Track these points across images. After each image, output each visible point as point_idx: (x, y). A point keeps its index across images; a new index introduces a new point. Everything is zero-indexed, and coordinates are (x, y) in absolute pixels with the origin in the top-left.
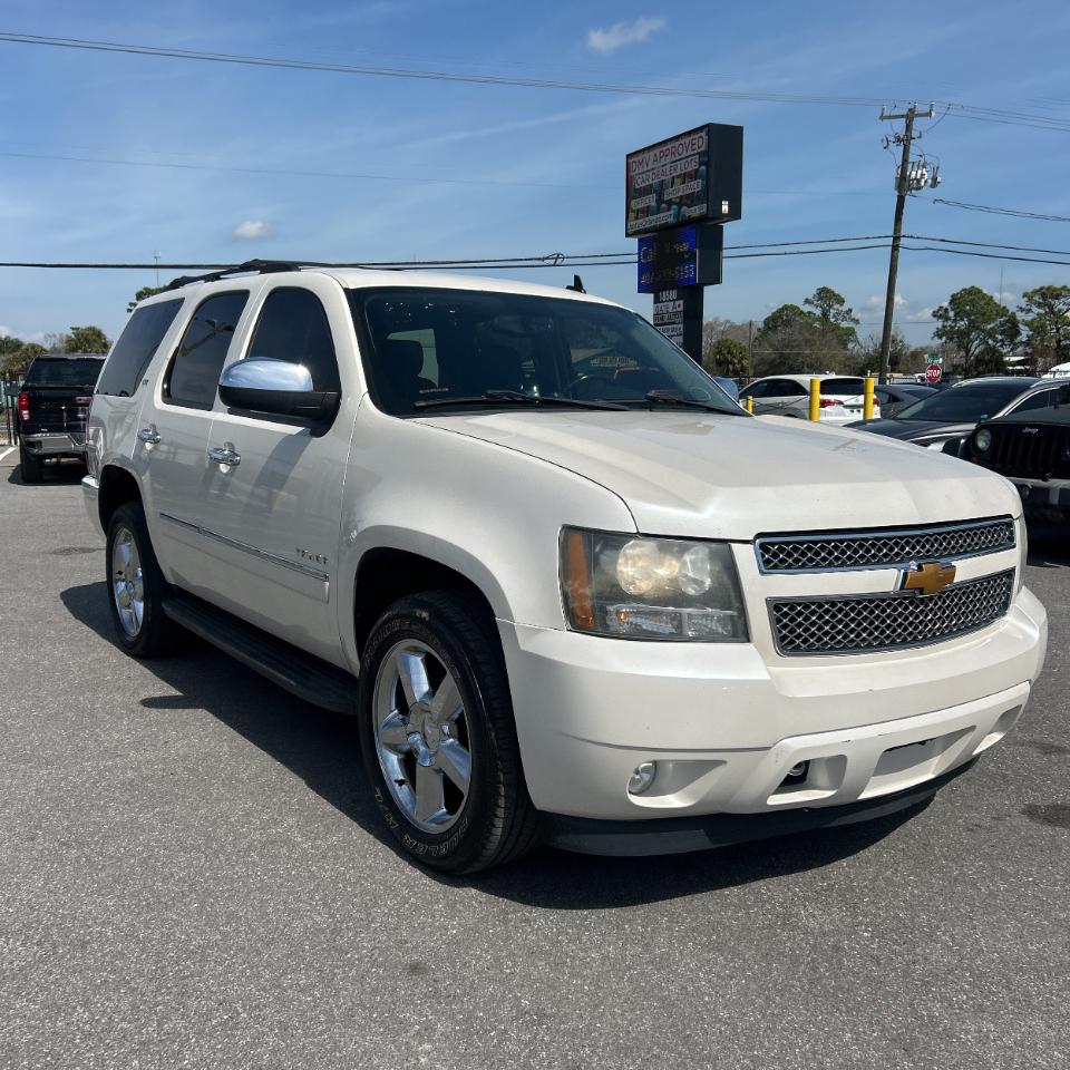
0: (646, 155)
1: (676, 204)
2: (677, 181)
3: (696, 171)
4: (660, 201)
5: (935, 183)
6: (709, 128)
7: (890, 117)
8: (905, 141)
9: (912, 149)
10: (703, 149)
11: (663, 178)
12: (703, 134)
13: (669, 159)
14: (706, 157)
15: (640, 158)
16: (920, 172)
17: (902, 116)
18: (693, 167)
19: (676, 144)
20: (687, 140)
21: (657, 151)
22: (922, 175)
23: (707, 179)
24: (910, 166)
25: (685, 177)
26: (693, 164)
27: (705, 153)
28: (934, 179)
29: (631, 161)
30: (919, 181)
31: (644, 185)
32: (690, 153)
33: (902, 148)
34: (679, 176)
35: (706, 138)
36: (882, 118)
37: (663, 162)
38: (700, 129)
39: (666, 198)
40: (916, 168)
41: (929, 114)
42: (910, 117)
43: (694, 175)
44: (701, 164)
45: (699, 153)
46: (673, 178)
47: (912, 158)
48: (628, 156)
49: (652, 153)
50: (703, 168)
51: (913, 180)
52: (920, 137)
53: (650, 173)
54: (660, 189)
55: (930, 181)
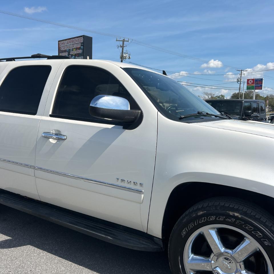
0: (65, 42)
1: (74, 56)
2: (74, 50)
3: (80, 47)
4: (69, 54)
5: (129, 58)
6: (84, 37)
7: (119, 41)
8: (123, 47)
9: (124, 49)
10: (82, 42)
11: (70, 48)
12: (82, 38)
13: (71, 43)
14: (83, 44)
15: (62, 42)
16: (126, 55)
17: (122, 41)
18: (79, 46)
19: (74, 40)
20: (77, 39)
21: (68, 41)
22: (127, 56)
23: (83, 50)
24: (124, 53)
25: (77, 49)
26: (79, 45)
27: (83, 43)
28: (129, 57)
29: (59, 43)
30: (126, 57)
31: (63, 49)
32: (78, 42)
33: (122, 48)
34: (75, 48)
35: (83, 39)
36: (117, 40)
37: (70, 44)
38: (81, 36)
39: (71, 54)
40: (125, 54)
41: (128, 41)
42: (124, 41)
43: (79, 48)
44: (81, 46)
45: (81, 43)
46: (73, 49)
47: (124, 51)
48: (59, 41)
49: (66, 41)
50: (82, 47)
51: (125, 57)
52: (126, 46)
53: (66, 47)
54: (69, 51)
55: (128, 57)
